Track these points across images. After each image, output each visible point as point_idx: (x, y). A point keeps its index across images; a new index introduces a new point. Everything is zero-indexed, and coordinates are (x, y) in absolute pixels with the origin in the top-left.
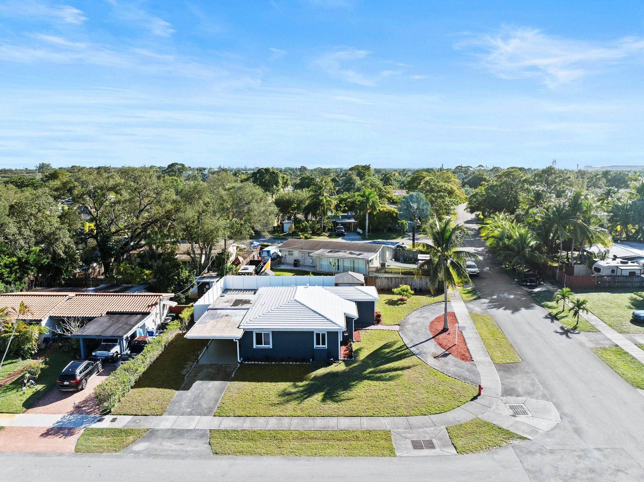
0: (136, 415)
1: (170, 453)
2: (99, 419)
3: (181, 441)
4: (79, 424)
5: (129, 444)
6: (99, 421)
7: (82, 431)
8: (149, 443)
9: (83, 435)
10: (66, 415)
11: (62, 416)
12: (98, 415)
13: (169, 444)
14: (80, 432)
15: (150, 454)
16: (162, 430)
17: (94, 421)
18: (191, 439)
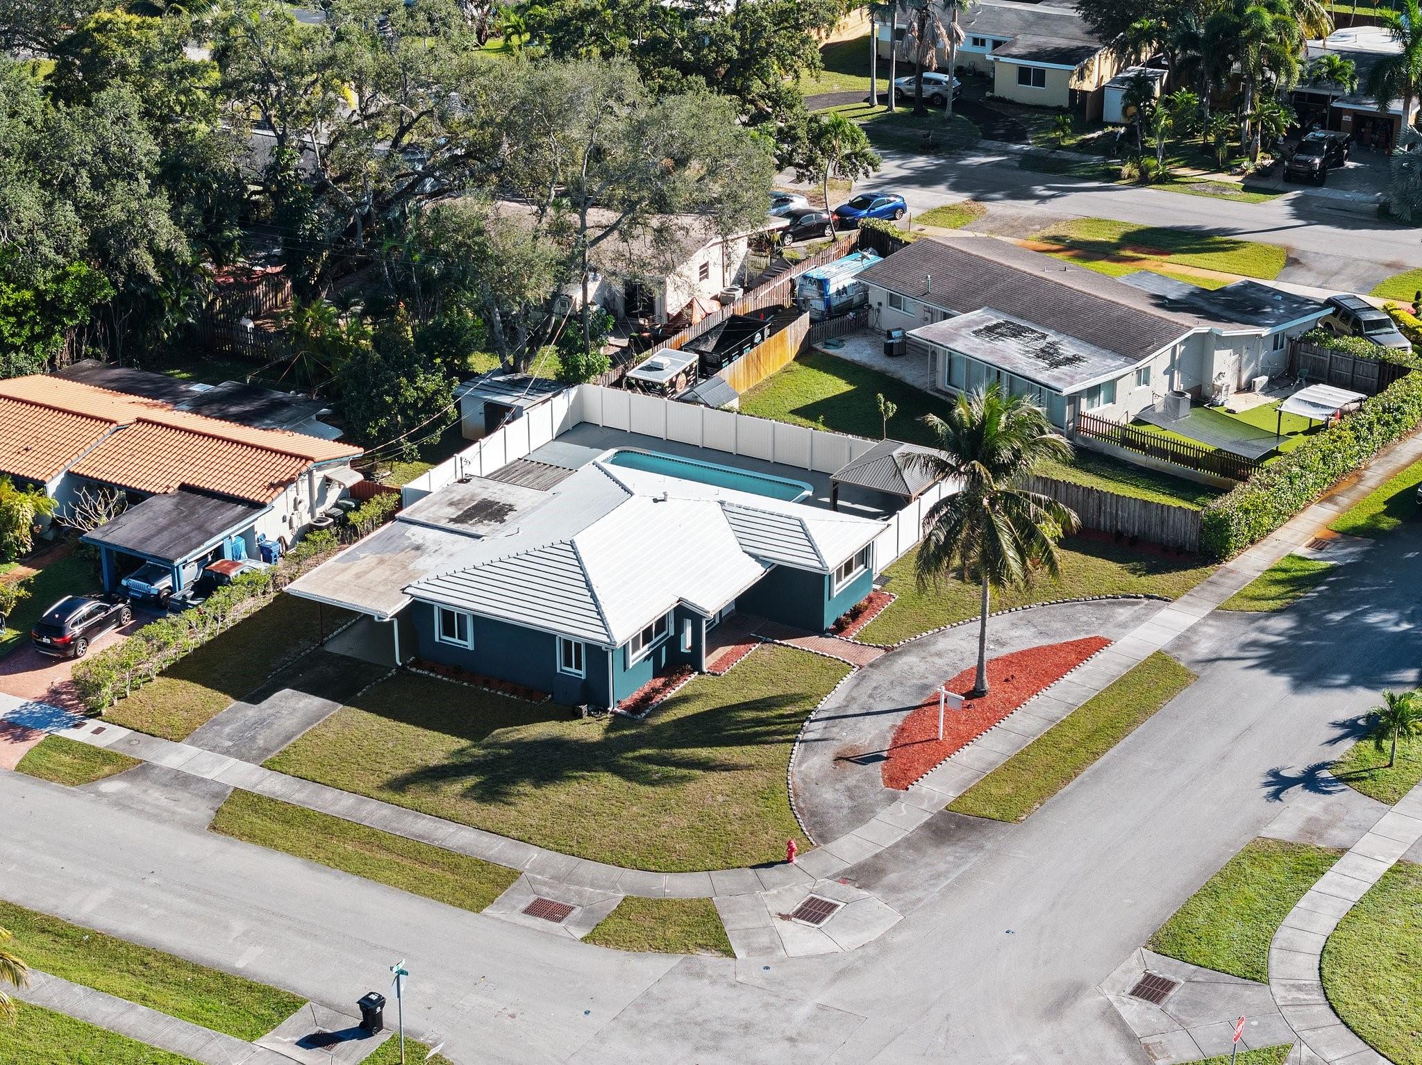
0: (138, 731)
1: (148, 808)
2: (76, 722)
3: (179, 794)
4: (41, 722)
5: (98, 778)
6: (75, 726)
7: (42, 738)
8: (129, 785)
9: (41, 744)
10: (31, 702)
11: (23, 701)
12: (78, 715)
13: (157, 794)
14: (39, 737)
15: (120, 803)
16: (161, 768)
17: (67, 723)
18: (197, 795)
